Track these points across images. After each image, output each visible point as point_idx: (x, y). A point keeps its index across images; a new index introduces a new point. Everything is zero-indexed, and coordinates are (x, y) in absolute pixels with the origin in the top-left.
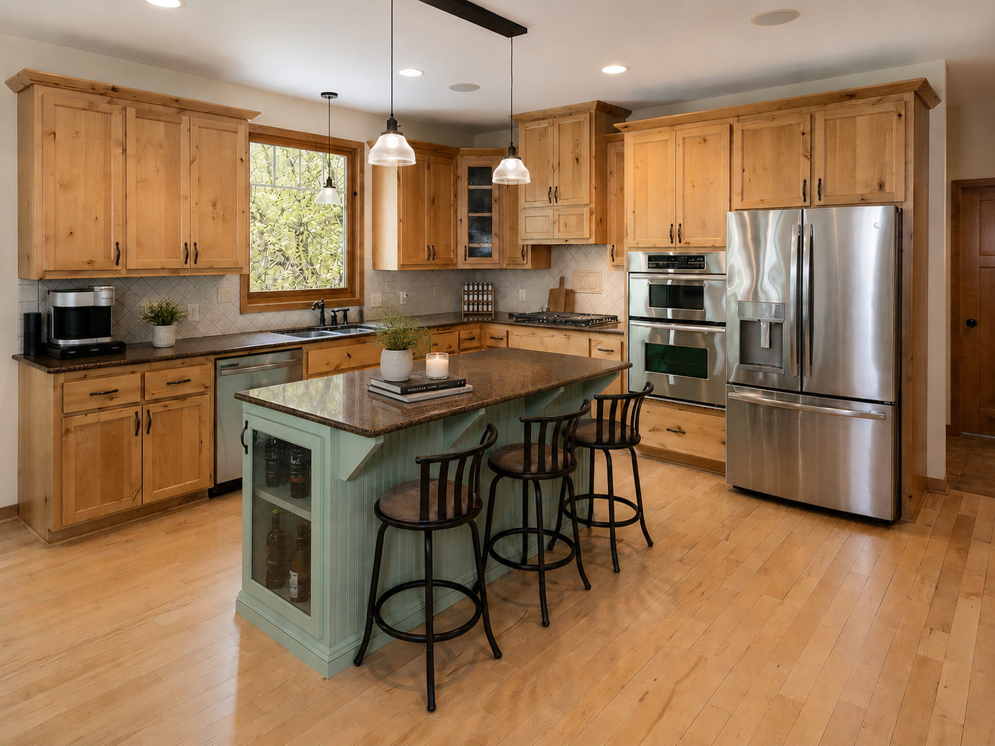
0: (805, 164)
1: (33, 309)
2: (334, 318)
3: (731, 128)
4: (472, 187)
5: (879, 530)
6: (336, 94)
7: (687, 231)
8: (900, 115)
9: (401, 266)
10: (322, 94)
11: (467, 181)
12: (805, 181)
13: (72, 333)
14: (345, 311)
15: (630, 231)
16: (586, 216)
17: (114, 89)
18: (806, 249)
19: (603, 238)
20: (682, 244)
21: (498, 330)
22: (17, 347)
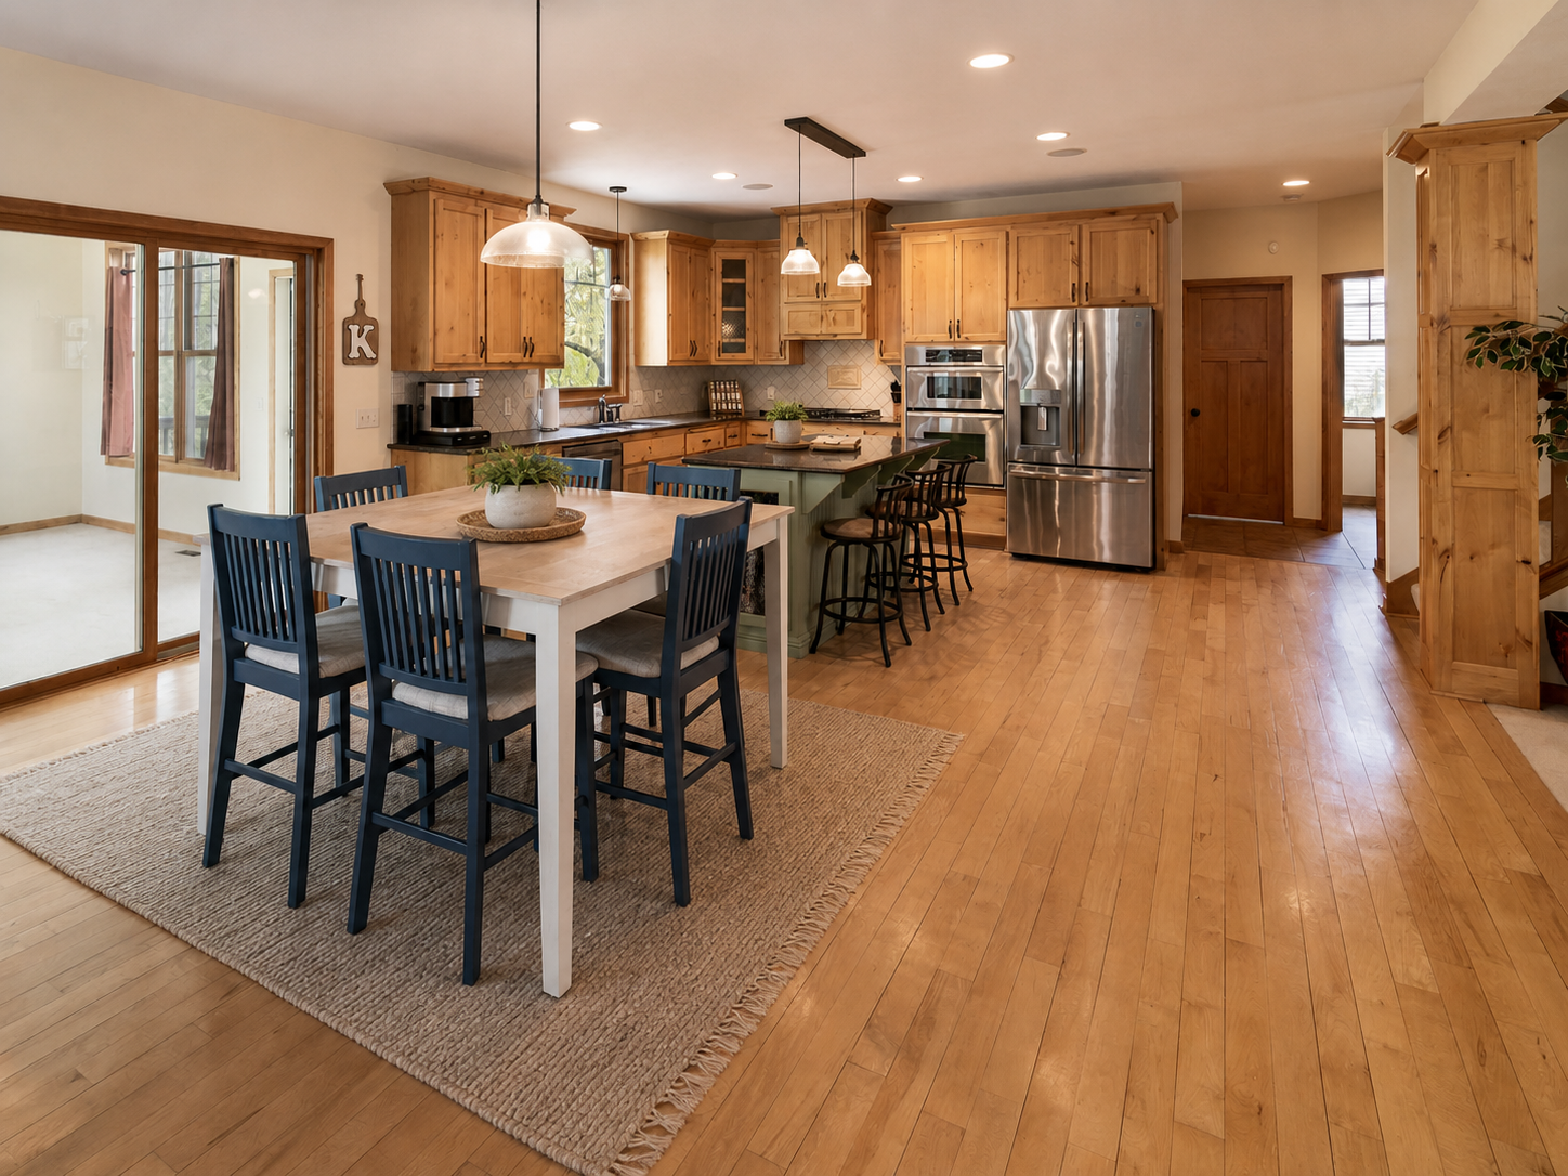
0: (1072, 271)
1: (402, 402)
2: (610, 413)
3: (1007, 233)
4: (725, 280)
5: (1126, 575)
6: (625, 189)
7: (965, 326)
8: (1153, 232)
9: (670, 361)
10: (611, 189)
11: (721, 275)
12: (1074, 284)
13: (445, 422)
14: (618, 408)
15: (908, 323)
16: (858, 312)
17: (482, 192)
18: (1080, 345)
19: (873, 333)
20: (962, 339)
21: (758, 427)
22: (390, 438)
